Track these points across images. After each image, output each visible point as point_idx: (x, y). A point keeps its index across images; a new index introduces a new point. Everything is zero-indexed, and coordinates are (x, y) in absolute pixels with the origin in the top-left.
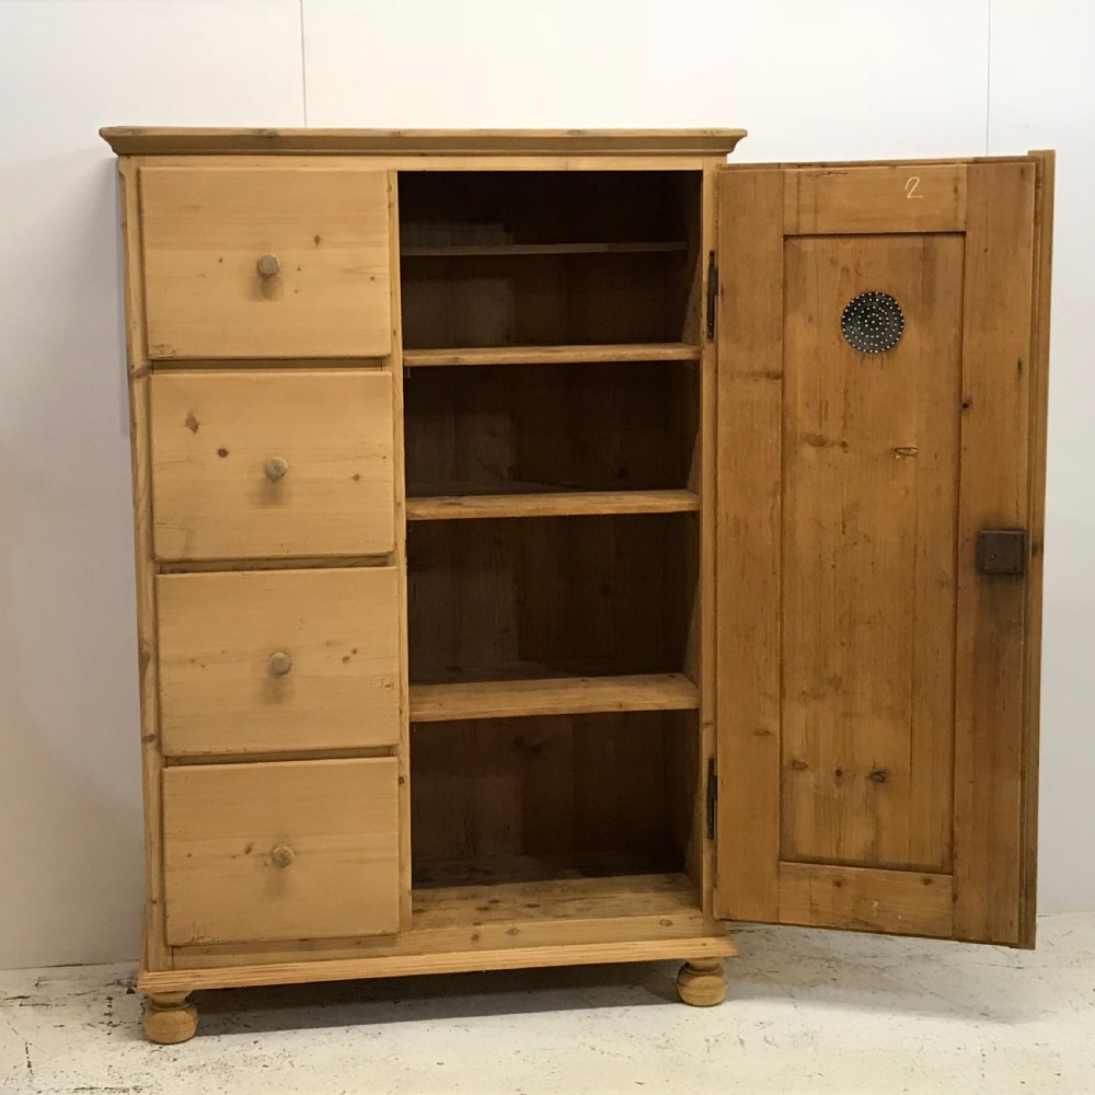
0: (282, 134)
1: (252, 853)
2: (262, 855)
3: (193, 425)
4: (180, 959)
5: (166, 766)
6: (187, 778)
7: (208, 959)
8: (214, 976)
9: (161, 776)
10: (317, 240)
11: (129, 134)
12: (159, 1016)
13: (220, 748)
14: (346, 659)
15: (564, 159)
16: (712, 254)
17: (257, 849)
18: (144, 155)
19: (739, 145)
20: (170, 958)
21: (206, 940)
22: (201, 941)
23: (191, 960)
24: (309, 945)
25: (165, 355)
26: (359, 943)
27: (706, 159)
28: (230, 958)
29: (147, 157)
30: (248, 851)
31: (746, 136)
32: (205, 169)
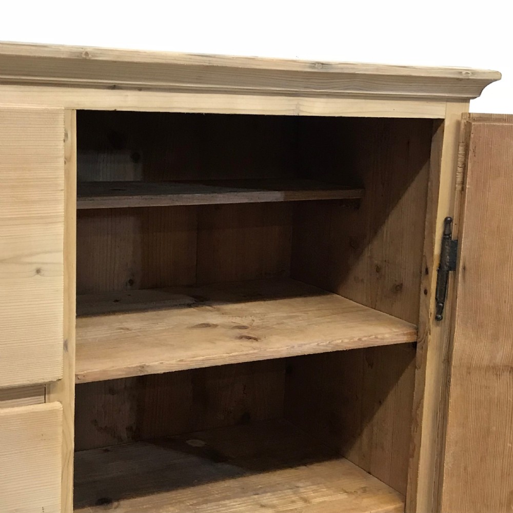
15: (295, 100)
16: (448, 222)
19: (487, 90)
27: (450, 105)
31: (500, 79)
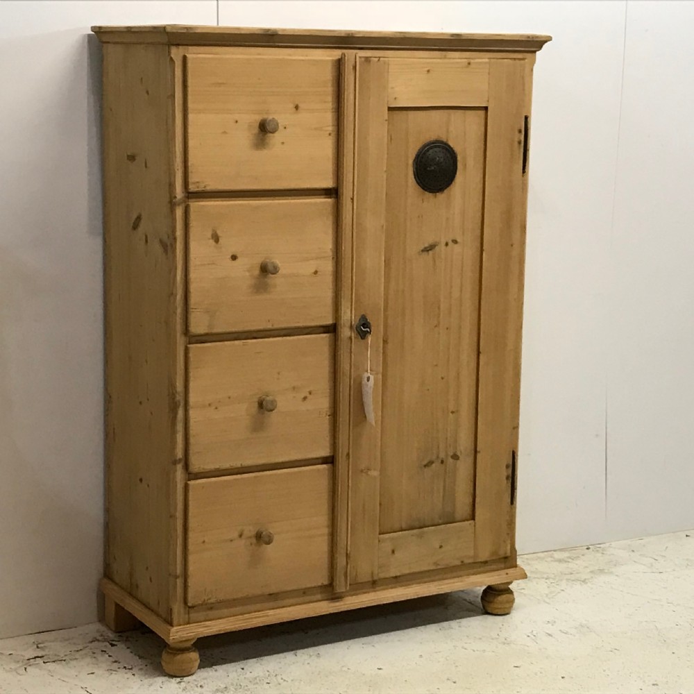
0: (280, 33)
1: (243, 537)
2: (250, 537)
3: (216, 238)
4: (193, 615)
5: (189, 480)
6: (203, 487)
7: (212, 613)
8: (214, 626)
9: (186, 487)
10: (297, 107)
11: (185, 31)
12: (179, 657)
13: (226, 465)
14: (305, 398)
17: (246, 533)
18: (187, 45)
20: (187, 616)
21: (212, 600)
22: (209, 601)
23: (201, 615)
24: (274, 598)
25: (200, 189)
26: (304, 593)
28: (225, 611)
29: (190, 47)
30: (240, 536)
31: (551, 40)
32: (227, 56)
